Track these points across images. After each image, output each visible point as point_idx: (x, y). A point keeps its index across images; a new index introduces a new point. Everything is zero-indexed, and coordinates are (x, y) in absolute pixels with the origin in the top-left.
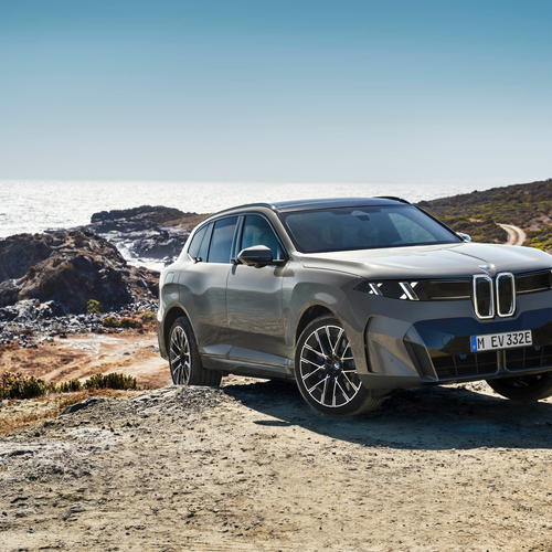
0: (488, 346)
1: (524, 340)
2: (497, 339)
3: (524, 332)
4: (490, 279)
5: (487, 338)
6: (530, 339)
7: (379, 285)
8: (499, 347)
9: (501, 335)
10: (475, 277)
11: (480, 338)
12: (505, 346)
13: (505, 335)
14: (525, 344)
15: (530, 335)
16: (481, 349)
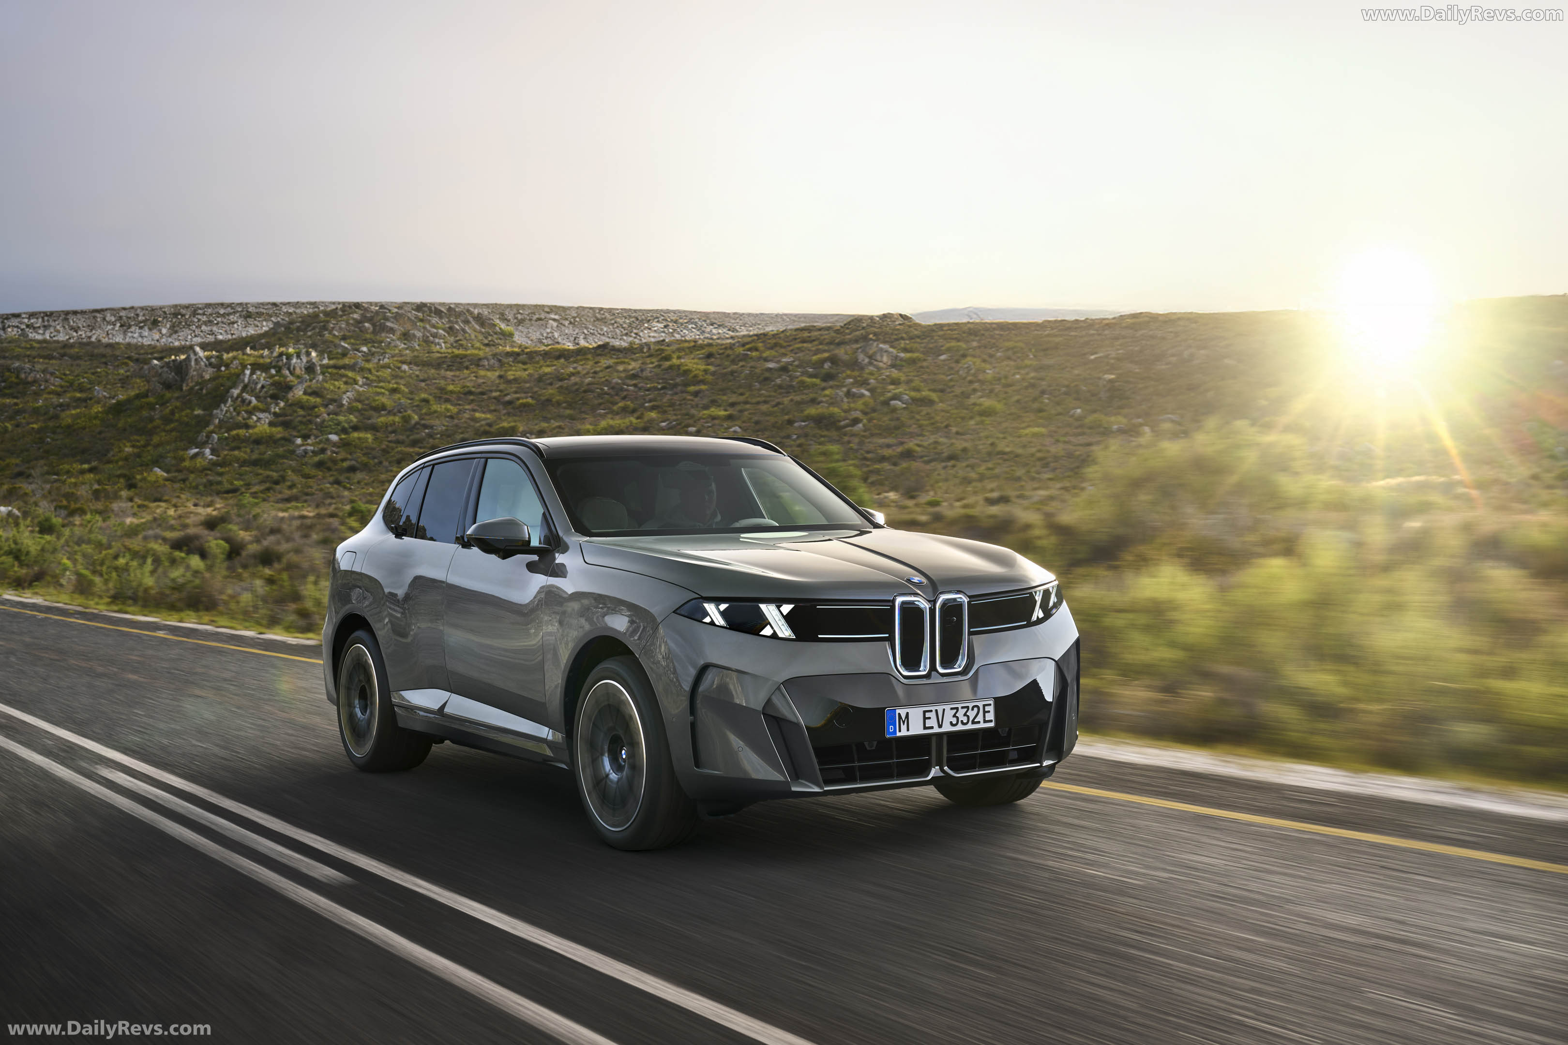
0: (916, 729)
1: (980, 718)
2: (932, 715)
3: (980, 704)
4: (924, 605)
5: (916, 714)
6: (991, 716)
7: (723, 607)
8: (936, 730)
9: (940, 709)
10: (899, 600)
11: (902, 712)
12: (947, 728)
13: (947, 708)
14: (982, 725)
15: (991, 709)
16: (904, 733)
